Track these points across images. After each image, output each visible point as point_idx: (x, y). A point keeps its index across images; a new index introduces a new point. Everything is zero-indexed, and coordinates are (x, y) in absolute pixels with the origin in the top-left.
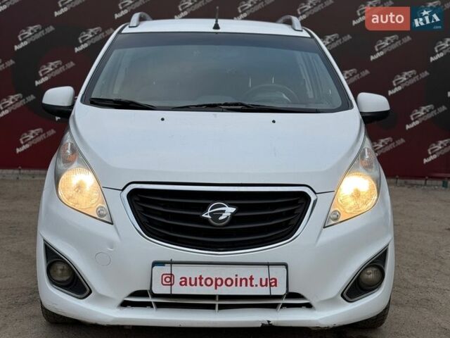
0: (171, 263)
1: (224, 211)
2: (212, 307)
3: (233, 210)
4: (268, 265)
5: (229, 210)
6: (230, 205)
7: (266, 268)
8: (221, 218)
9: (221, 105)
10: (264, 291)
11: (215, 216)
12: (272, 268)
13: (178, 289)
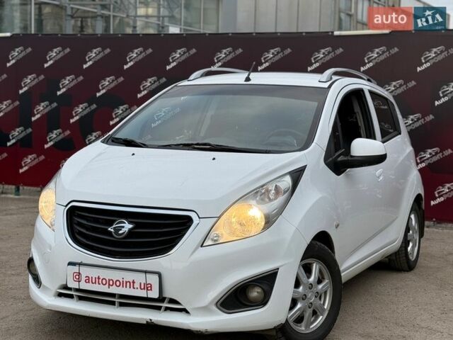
0: (80, 264)
1: (123, 227)
3: (131, 226)
4: (146, 272)
6: (130, 223)
7: (143, 275)
8: (120, 232)
10: (143, 294)
11: (117, 230)
12: (148, 275)
13: (84, 285)
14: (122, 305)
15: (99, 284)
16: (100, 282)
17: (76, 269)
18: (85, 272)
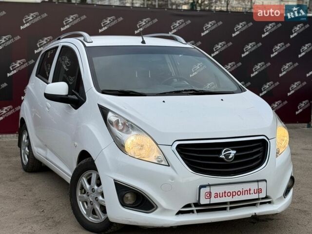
0: (210, 185)
1: (230, 153)
2: (225, 209)
3: (235, 152)
4: (258, 181)
5: (233, 153)
6: (233, 149)
7: (256, 183)
8: (230, 157)
9: (182, 91)
10: (256, 196)
11: (227, 156)
12: (260, 183)
13: (214, 200)
14: (231, 208)
15: (225, 196)
16: (226, 195)
17: (207, 189)
18: (214, 190)
